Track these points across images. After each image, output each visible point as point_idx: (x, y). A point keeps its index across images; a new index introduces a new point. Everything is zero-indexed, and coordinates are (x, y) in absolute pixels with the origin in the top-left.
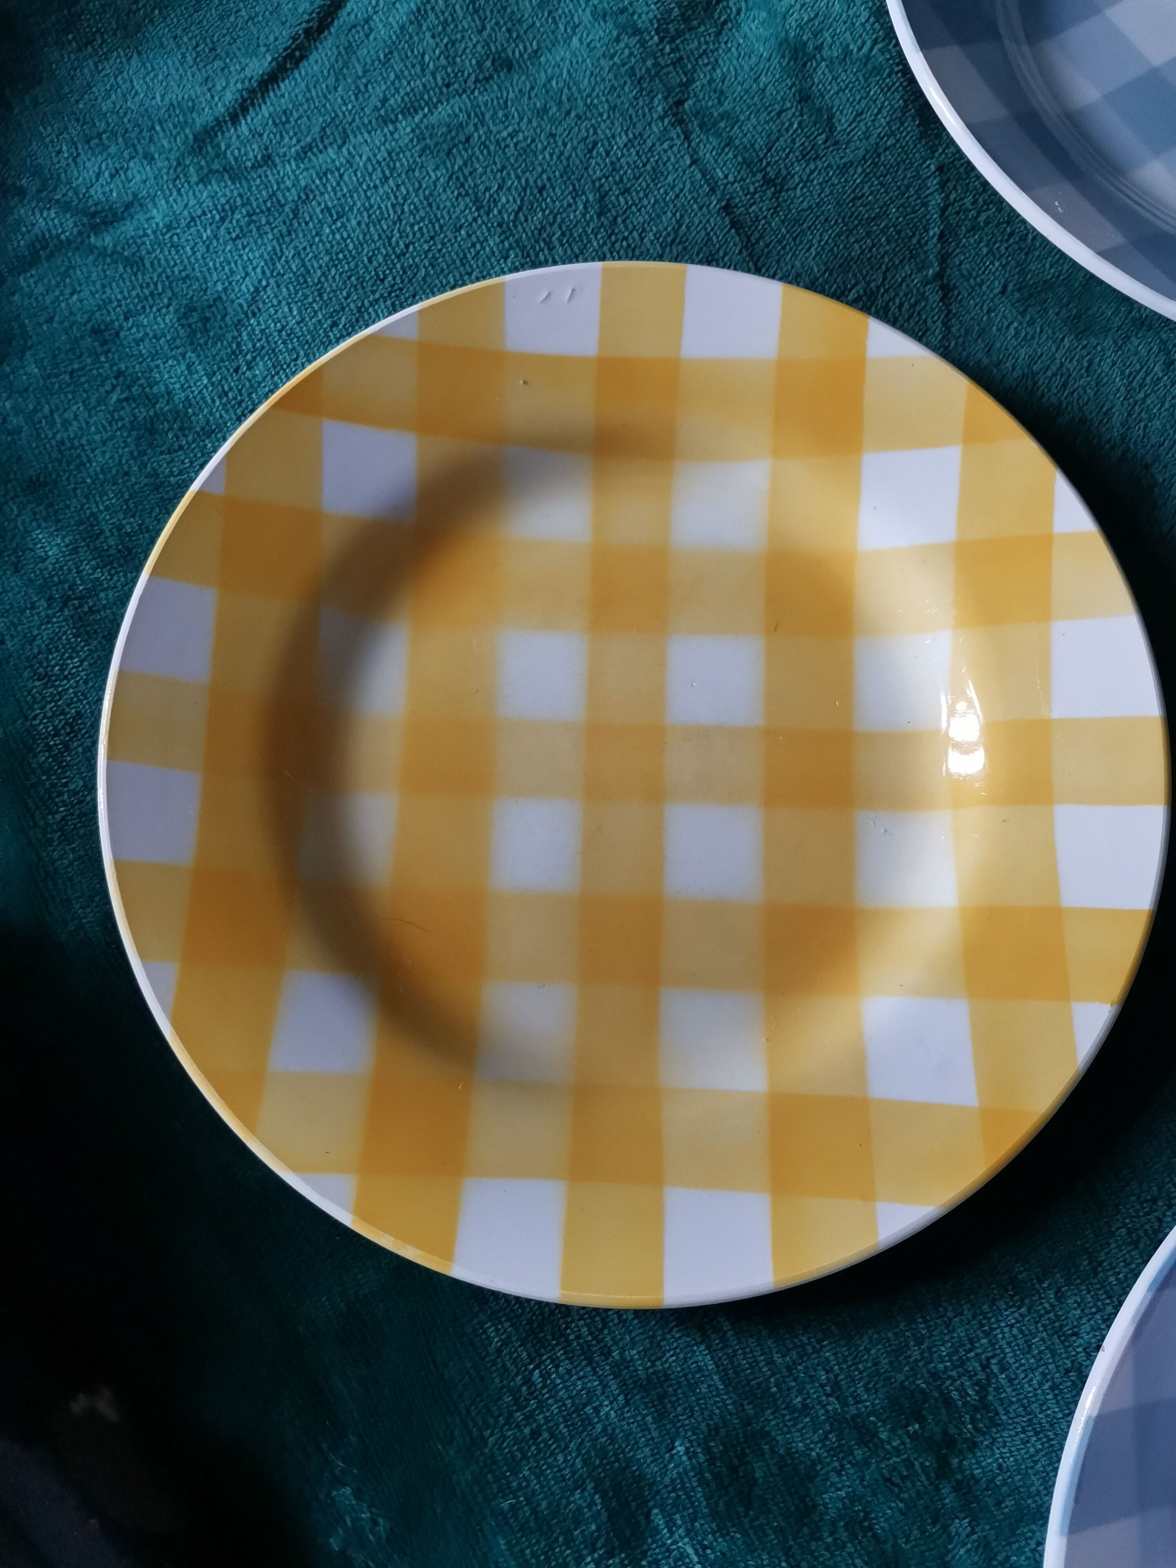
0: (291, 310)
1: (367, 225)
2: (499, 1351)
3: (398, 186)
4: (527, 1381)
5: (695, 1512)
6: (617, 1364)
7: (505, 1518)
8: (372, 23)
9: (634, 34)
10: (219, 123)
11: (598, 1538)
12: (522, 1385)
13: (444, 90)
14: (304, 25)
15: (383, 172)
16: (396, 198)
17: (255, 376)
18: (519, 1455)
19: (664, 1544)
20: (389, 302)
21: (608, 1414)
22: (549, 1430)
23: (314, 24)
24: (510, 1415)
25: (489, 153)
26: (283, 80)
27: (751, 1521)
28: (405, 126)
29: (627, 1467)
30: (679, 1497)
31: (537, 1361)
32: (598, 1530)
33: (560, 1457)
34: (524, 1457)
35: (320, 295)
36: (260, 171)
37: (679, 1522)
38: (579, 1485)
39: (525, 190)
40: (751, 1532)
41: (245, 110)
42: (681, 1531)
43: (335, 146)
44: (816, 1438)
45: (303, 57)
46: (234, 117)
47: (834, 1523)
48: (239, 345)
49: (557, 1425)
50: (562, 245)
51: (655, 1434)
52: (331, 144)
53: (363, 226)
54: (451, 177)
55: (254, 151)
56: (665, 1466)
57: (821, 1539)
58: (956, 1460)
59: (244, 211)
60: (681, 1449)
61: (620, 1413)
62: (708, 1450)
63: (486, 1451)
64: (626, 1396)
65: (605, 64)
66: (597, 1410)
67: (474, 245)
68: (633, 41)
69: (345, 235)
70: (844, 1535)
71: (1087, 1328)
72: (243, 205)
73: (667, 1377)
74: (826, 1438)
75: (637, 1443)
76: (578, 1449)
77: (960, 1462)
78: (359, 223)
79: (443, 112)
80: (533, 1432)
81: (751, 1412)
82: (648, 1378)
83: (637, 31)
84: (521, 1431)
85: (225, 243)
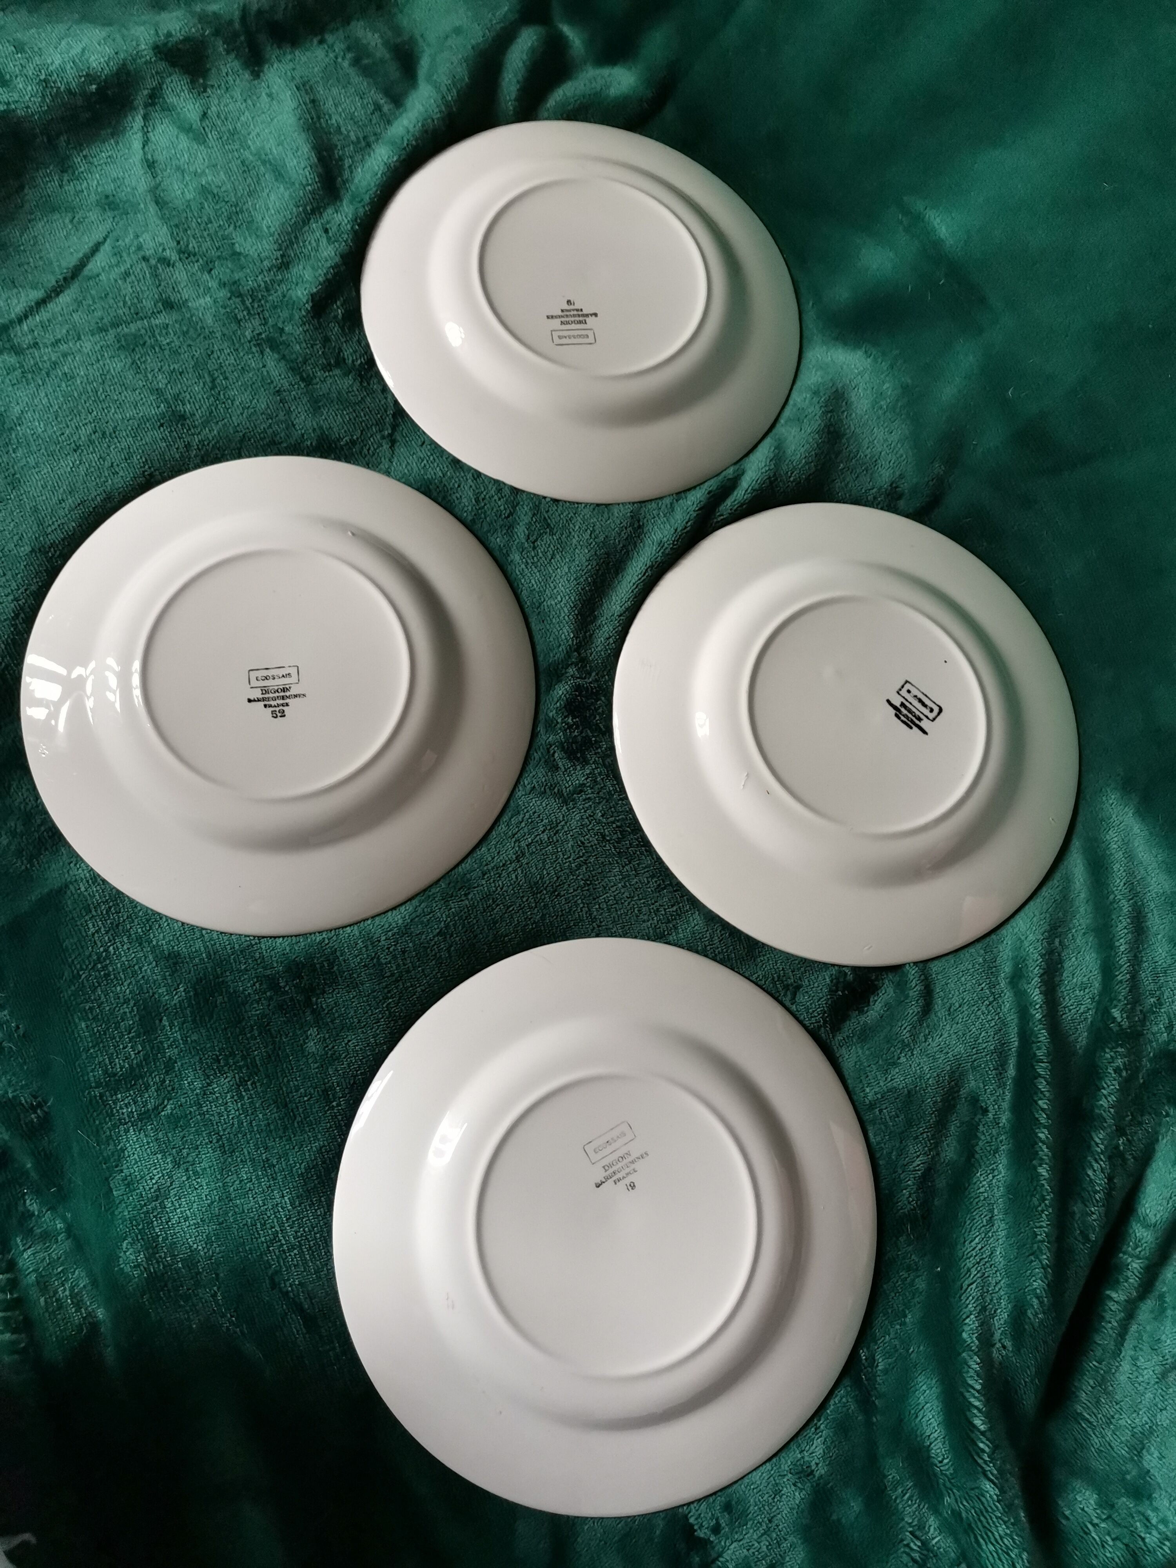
0: (40, 424)
1: (86, 384)
2: (93, 934)
3: (104, 365)
4: (106, 951)
5: (185, 1020)
6: (154, 946)
7: (86, 1013)
8: (101, 278)
9: (238, 297)
10: (11, 322)
11: (133, 1028)
12: (103, 952)
13: (135, 316)
14: (64, 275)
15: (97, 357)
16: (103, 371)
17: (17, 457)
18: (96, 984)
19: (167, 1034)
20: (93, 425)
21: (146, 970)
22: (114, 974)
23: (70, 275)
24: (95, 965)
25: (155, 352)
26: (49, 303)
27: (211, 1025)
28: (112, 332)
29: (153, 996)
30: (177, 1012)
31: (113, 941)
32: (134, 1023)
33: (119, 988)
34: (100, 985)
35: (56, 418)
36: (31, 350)
37: (176, 1024)
38: (126, 1001)
39: (172, 372)
40: (210, 1029)
41: (26, 317)
42: (177, 1029)
43: (74, 341)
44: (249, 985)
45: (61, 291)
46: (20, 320)
47: (252, 1027)
48: (10, 440)
49: (119, 973)
50: (190, 403)
51: (169, 981)
52: (71, 340)
53: (84, 384)
54: (133, 364)
55: (28, 339)
56: (173, 997)
57: (245, 1034)
58: (314, 999)
59: (20, 371)
60: (182, 989)
61: (152, 970)
62: (195, 990)
63: (80, 981)
64: (156, 962)
65: (222, 311)
66: (140, 968)
67: (142, 399)
68: (238, 300)
69: (73, 388)
70: (256, 1033)
71: (384, 938)
72: (19, 367)
73: (179, 954)
74: (254, 985)
75: (160, 985)
76: (129, 985)
77: (317, 1000)
78: (81, 383)
79: (133, 328)
80: (105, 974)
81: (219, 972)
82: (169, 954)
83: (240, 295)
84: (100, 974)
85: (8, 386)
